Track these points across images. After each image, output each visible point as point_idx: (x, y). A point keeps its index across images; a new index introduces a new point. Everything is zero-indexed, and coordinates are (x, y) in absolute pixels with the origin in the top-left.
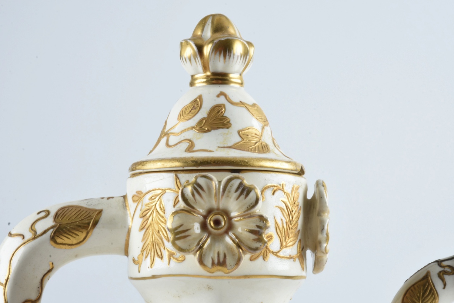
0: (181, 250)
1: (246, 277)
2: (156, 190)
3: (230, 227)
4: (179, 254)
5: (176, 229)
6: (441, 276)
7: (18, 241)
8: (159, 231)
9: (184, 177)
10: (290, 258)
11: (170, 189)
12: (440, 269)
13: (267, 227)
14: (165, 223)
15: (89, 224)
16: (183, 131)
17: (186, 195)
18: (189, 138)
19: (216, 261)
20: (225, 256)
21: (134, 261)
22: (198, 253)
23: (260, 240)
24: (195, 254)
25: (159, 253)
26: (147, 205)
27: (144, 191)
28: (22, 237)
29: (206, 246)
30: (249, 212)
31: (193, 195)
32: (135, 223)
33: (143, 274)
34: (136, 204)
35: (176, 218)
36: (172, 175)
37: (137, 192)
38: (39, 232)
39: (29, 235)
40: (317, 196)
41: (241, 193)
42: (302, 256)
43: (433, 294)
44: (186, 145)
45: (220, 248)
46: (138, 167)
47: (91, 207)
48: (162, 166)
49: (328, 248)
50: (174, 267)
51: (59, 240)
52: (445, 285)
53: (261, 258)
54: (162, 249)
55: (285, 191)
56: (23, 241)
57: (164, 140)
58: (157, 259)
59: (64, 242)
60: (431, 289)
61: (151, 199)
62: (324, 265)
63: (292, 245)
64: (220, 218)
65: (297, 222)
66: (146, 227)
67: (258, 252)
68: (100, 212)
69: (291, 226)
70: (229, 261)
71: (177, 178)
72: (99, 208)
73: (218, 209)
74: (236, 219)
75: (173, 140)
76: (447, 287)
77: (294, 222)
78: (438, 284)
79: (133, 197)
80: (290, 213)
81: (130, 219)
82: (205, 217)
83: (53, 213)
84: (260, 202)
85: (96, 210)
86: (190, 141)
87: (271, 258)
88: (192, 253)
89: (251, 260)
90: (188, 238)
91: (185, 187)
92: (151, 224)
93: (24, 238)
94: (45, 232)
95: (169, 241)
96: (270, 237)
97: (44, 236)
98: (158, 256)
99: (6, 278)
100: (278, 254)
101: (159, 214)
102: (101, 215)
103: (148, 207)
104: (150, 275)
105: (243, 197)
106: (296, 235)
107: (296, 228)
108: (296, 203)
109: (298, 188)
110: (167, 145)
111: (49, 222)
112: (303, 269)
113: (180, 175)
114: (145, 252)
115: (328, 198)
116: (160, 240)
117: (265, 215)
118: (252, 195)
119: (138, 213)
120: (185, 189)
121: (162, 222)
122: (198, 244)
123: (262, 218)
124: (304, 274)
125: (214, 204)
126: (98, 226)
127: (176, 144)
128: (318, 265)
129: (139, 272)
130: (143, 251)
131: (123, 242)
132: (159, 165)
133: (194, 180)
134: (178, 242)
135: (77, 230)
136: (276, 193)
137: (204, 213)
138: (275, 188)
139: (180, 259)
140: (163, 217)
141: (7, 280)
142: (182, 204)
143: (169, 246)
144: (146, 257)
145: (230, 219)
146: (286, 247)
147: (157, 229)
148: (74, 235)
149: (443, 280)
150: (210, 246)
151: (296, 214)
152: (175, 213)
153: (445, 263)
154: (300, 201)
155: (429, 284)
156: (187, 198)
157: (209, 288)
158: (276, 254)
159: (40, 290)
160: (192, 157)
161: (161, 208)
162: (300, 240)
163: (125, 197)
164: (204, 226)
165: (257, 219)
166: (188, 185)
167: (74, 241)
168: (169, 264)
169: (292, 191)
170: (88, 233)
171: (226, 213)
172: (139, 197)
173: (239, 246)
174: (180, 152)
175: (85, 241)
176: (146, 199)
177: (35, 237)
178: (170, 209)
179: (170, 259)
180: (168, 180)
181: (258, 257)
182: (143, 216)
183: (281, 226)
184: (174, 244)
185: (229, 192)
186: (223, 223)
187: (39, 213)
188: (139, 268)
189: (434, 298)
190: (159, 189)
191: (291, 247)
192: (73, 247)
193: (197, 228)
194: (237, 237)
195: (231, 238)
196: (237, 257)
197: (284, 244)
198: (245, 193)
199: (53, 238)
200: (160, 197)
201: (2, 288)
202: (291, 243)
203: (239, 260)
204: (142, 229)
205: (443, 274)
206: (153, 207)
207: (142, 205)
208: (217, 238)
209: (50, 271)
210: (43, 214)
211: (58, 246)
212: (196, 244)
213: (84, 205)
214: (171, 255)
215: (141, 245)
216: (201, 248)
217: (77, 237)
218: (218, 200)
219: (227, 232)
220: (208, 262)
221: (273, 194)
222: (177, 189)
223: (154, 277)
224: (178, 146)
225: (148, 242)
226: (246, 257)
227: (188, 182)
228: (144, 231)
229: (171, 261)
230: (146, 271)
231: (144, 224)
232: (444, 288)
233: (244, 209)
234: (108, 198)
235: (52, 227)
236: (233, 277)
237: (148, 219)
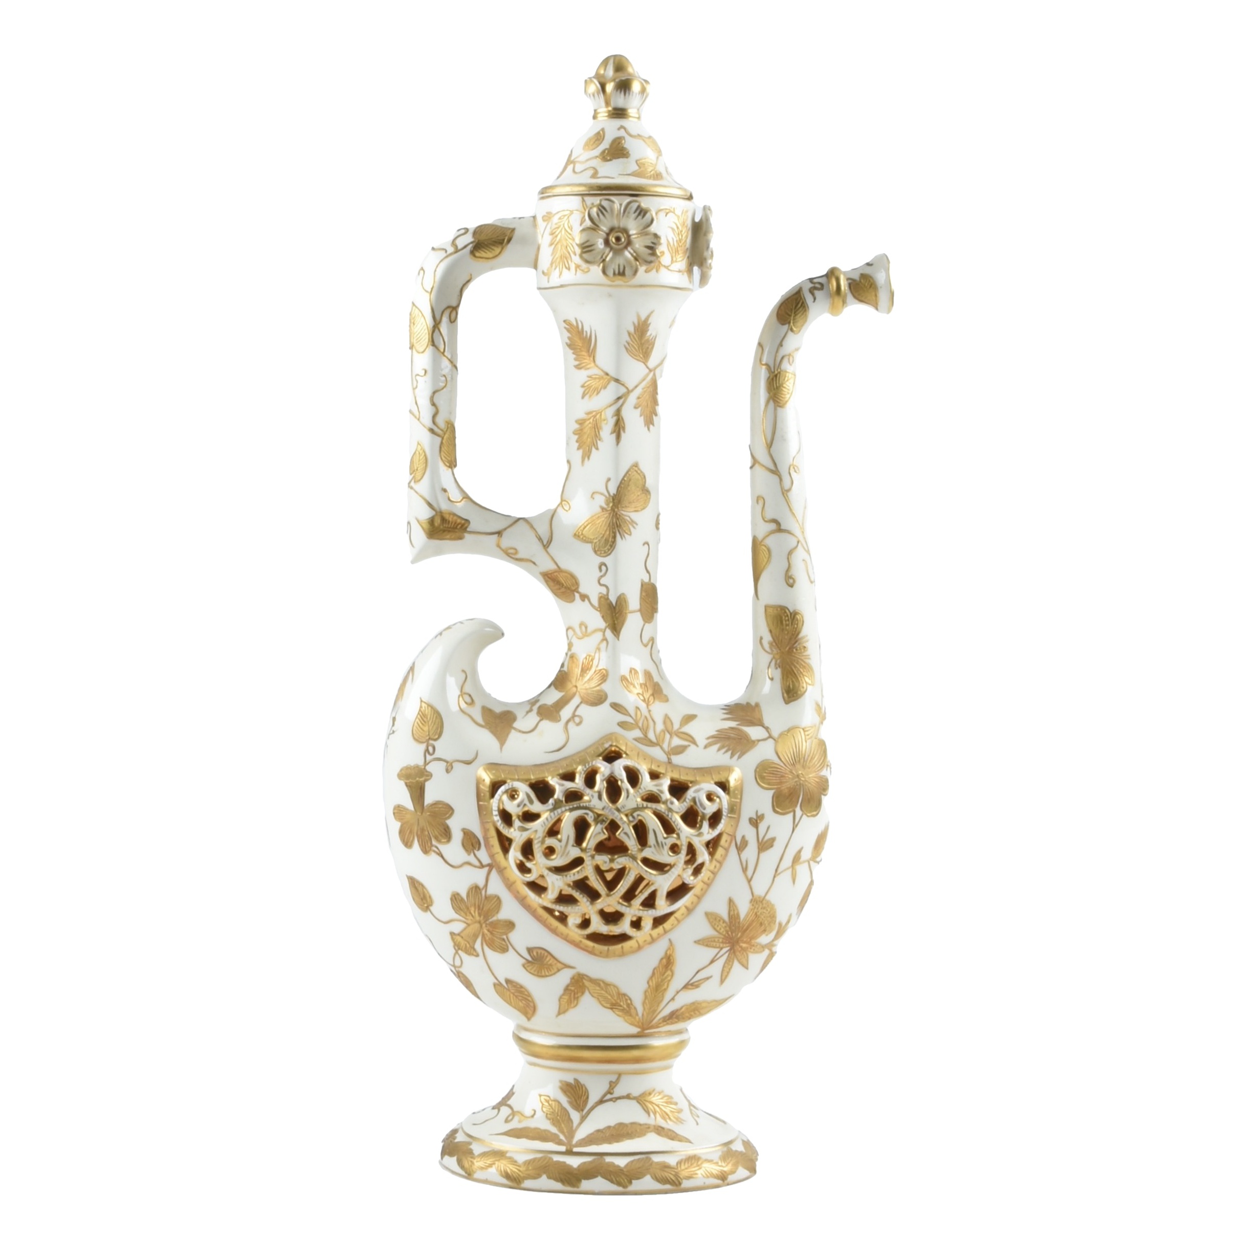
0: (587, 262)
1: (641, 286)
2: (564, 211)
3: (629, 243)
4: (584, 266)
5: (583, 244)
6: (811, 291)
7: (443, 254)
8: (567, 247)
9: (589, 200)
10: (680, 271)
11: (577, 210)
12: (811, 285)
13: (660, 244)
14: (573, 240)
15: (504, 240)
16: (587, 160)
17: (592, 216)
18: (593, 166)
19: (617, 272)
20: (624, 268)
21: (543, 273)
22: (601, 265)
23: (654, 254)
24: (599, 266)
25: (567, 266)
26: (556, 224)
27: (554, 212)
28: (444, 251)
29: (608, 259)
30: (646, 230)
31: (598, 215)
32: (544, 240)
33: (551, 284)
34: (546, 223)
35: (584, 234)
36: (579, 198)
37: (547, 213)
38: (460, 247)
39: (451, 250)
40: (703, 218)
41: (639, 214)
42: (690, 271)
43: (804, 307)
44: (591, 172)
45: (620, 261)
46: (548, 191)
47: (504, 226)
48: (570, 190)
49: (712, 264)
50: (580, 277)
51: (477, 254)
52: (815, 299)
53: (654, 270)
54: (570, 262)
55: (676, 213)
56: (445, 255)
57: (570, 167)
58: (565, 270)
59: (482, 256)
60: (803, 303)
61: (560, 218)
62: (709, 280)
63: (681, 261)
64: (620, 235)
65: (686, 241)
66: (555, 243)
67: (652, 265)
68: (513, 230)
69: (680, 244)
70: (628, 272)
71: (583, 200)
72: (512, 226)
73: (619, 228)
74: (634, 237)
75: (579, 168)
76: (816, 301)
77: (683, 241)
78: (809, 298)
79: (543, 217)
80: (680, 233)
81: (540, 236)
82: (608, 234)
83: (471, 232)
84: (655, 222)
85: (509, 229)
86: (594, 168)
87: (663, 270)
88: (597, 264)
89: (646, 271)
90: (593, 252)
91: (591, 208)
92: (560, 240)
93: (446, 252)
94: (465, 247)
95: (575, 255)
96: (663, 253)
97: (465, 250)
98: (566, 268)
99: (431, 287)
100: (669, 268)
101: (567, 231)
102: (514, 233)
103: (557, 226)
104: (558, 285)
105: (640, 217)
106: (685, 252)
107: (685, 246)
108: (686, 224)
109: (687, 212)
110: (574, 171)
111: (468, 238)
112: (690, 282)
113: (586, 198)
114: (554, 265)
115: (713, 220)
116: (568, 254)
117: (659, 233)
118: (648, 215)
119: (548, 230)
120: (591, 210)
121: (569, 238)
122: (602, 257)
123: (656, 236)
124: (690, 286)
125: (615, 223)
126: (511, 242)
127: (582, 171)
128: (704, 279)
129: (548, 282)
130: (552, 264)
131: (533, 257)
132: (568, 190)
133: (598, 202)
134: (585, 256)
135: (494, 245)
136: (668, 215)
137: (607, 231)
138: (667, 211)
139: (586, 270)
140: (570, 234)
141: (432, 289)
142: (588, 223)
143: (577, 259)
144: (555, 269)
145: (629, 236)
146: (676, 261)
147: (565, 244)
148: (491, 250)
149: (813, 294)
150: (612, 259)
151: (686, 234)
152: (584, 230)
153: (815, 281)
154: (689, 223)
155: (801, 298)
156: (593, 218)
157: (610, 295)
158: (667, 267)
159: (459, 297)
160: (597, 183)
161: (569, 227)
162: (688, 257)
163: (534, 217)
164: (607, 242)
165: (652, 236)
166: (594, 206)
167: (490, 255)
168: (576, 274)
169: (682, 214)
170: (502, 248)
171: (625, 231)
172: (548, 217)
173: (636, 259)
174: (586, 179)
175: (500, 255)
176: (555, 219)
177: (457, 251)
178: (577, 228)
179: (576, 271)
180: (575, 202)
181: (652, 269)
182: (552, 234)
183: (672, 244)
184: (581, 256)
185: (629, 213)
186: (623, 240)
187: (459, 230)
188: (548, 279)
189: (805, 311)
190: (568, 210)
191: (680, 263)
192: (489, 260)
193: (600, 244)
194: (635, 252)
195: (630, 253)
196: (634, 269)
197: (674, 259)
198: (642, 214)
199: (472, 252)
200: (568, 217)
201: (428, 295)
202: (680, 259)
203: (636, 272)
204: (551, 244)
205: (814, 290)
206: (562, 226)
207: (552, 224)
208: (618, 252)
209: (468, 281)
210: (463, 231)
211: (477, 259)
212: (600, 257)
213: (499, 224)
214: (577, 267)
215: (551, 258)
216: (604, 261)
217: (493, 252)
218: (619, 221)
219: (626, 247)
220: (610, 273)
221: (666, 216)
222: (583, 211)
223: (562, 286)
224: (584, 173)
225: (557, 256)
226: (642, 269)
227: (593, 204)
228: (553, 246)
229: (577, 272)
230: (555, 280)
231: (553, 241)
232: (814, 301)
233: (641, 227)
234: (520, 218)
235: (472, 243)
236: (630, 286)
237: (556, 236)
